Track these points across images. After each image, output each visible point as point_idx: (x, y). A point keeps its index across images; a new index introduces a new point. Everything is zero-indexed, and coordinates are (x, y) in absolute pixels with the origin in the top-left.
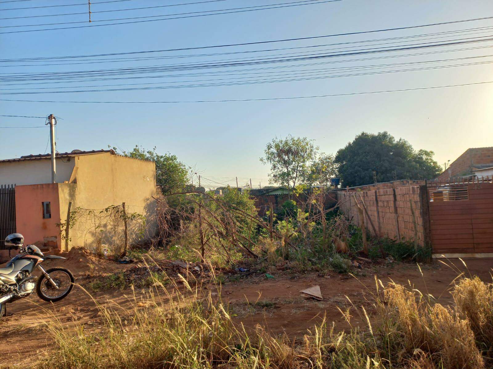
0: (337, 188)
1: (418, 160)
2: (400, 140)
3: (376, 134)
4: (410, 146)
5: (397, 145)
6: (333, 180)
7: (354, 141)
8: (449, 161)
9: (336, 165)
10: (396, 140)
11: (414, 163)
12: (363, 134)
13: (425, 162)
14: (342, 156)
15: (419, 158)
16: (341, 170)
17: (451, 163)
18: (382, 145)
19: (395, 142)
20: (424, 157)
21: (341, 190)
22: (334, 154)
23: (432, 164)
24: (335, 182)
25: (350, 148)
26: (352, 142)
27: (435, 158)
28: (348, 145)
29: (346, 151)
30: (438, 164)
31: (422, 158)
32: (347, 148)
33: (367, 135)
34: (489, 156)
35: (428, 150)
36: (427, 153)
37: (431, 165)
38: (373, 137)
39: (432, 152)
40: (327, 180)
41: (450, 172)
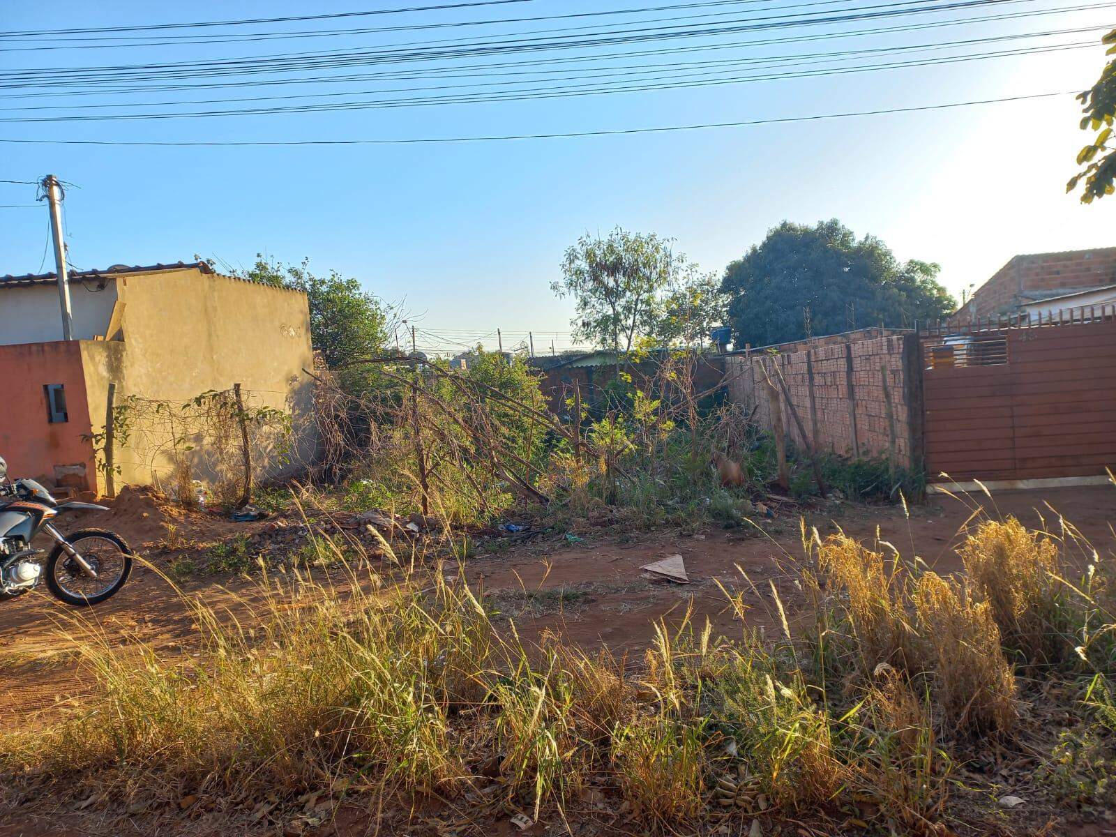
0: (726, 351)
1: (905, 283)
2: (867, 238)
3: (813, 225)
4: (887, 254)
5: (859, 249)
6: (715, 334)
7: (764, 244)
8: (972, 286)
9: (725, 299)
10: (858, 238)
11: (895, 290)
12: (784, 225)
13: (919, 287)
14: (737, 277)
15: (907, 280)
16: (734, 309)
17: (975, 289)
18: (826, 251)
19: (855, 244)
20: (919, 277)
21: (733, 354)
22: (721, 274)
23: (935, 292)
24: (721, 337)
25: (754, 258)
26: (759, 244)
27: (941, 279)
28: (750, 251)
29: (747, 265)
30: (948, 294)
31: (913, 280)
32: (748, 259)
33: (792, 229)
34: (1058, 273)
35: (928, 262)
36: (925, 269)
37: (932, 294)
38: (807, 233)
39: (935, 266)
40: (702, 333)
41: (973, 309)
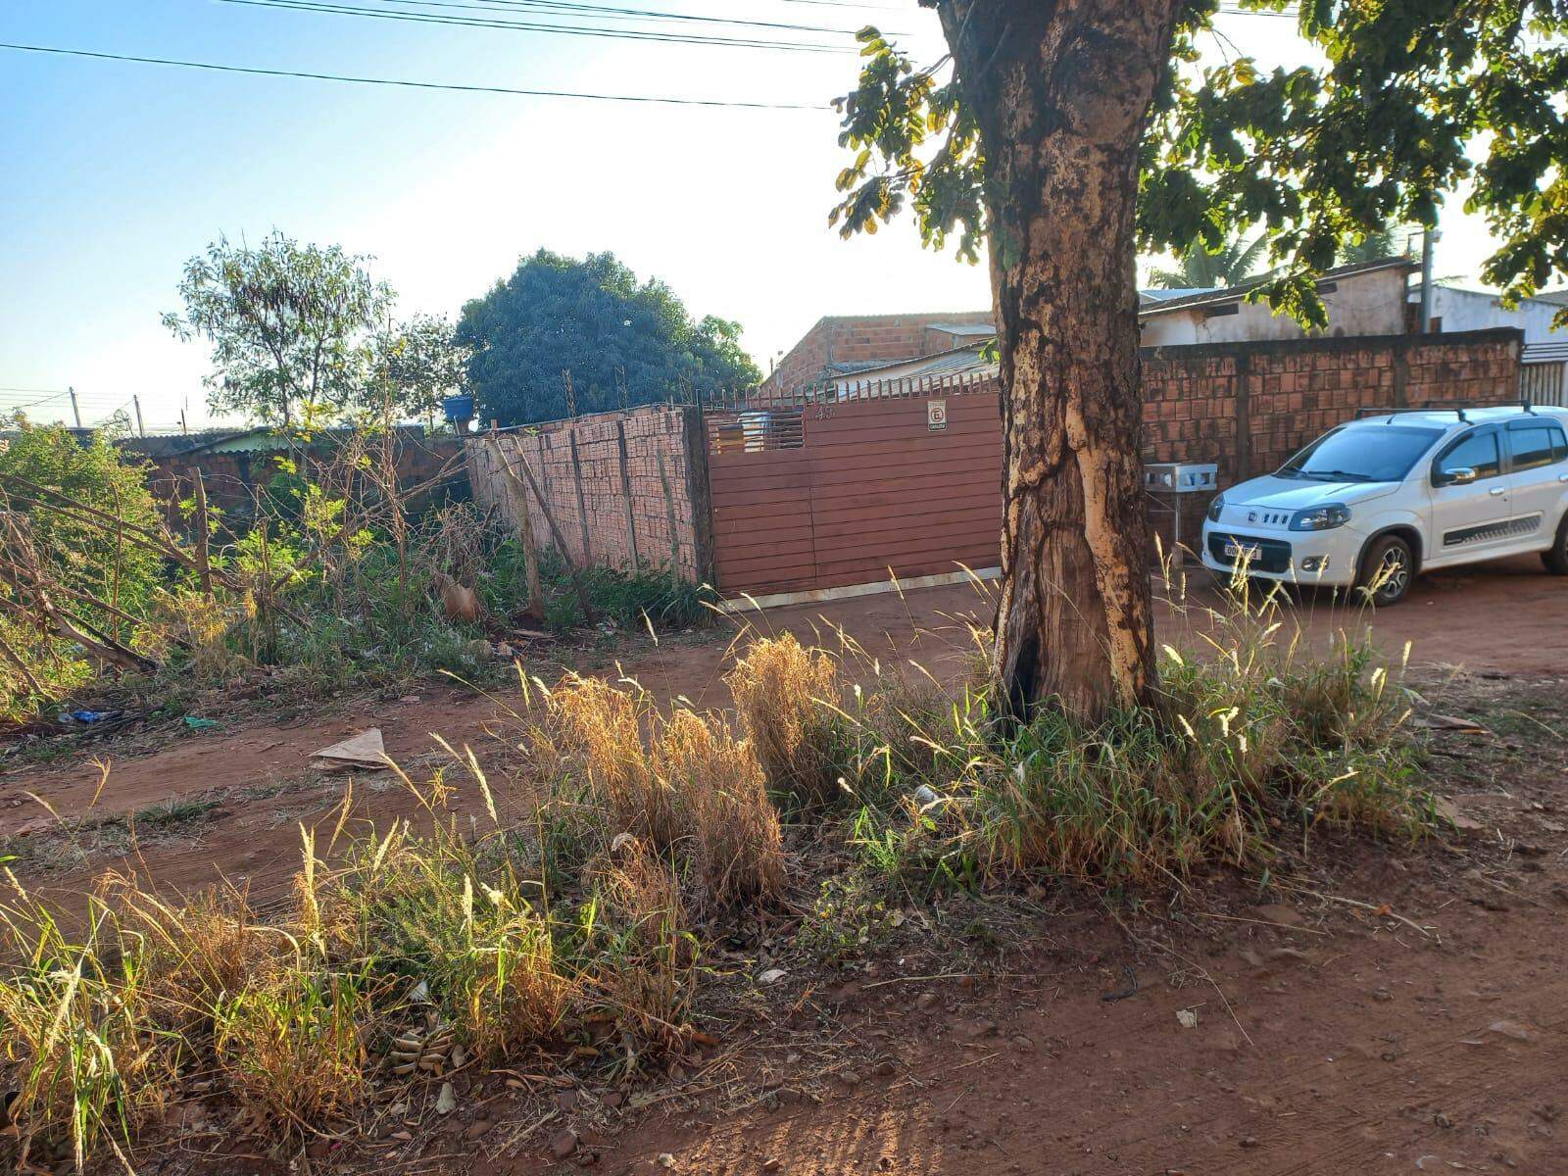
0: (467, 430)
1: (699, 343)
2: (652, 282)
3: (582, 259)
4: (676, 305)
5: (642, 296)
6: (450, 405)
7: (514, 277)
8: (780, 353)
9: (462, 355)
10: (641, 281)
11: (689, 355)
12: (541, 253)
13: (718, 352)
14: (478, 323)
15: (703, 341)
16: (477, 369)
17: (783, 356)
18: (599, 294)
19: (636, 289)
20: (718, 339)
21: (479, 434)
22: (455, 318)
23: (737, 358)
24: (459, 411)
25: (502, 296)
26: (507, 279)
28: (494, 287)
29: (491, 307)
30: (753, 362)
31: (712, 343)
32: (493, 298)
33: (552, 260)
34: (868, 341)
35: (728, 320)
36: (725, 329)
37: (733, 361)
38: (573, 267)
39: (737, 326)
40: (430, 402)
41: (779, 383)
